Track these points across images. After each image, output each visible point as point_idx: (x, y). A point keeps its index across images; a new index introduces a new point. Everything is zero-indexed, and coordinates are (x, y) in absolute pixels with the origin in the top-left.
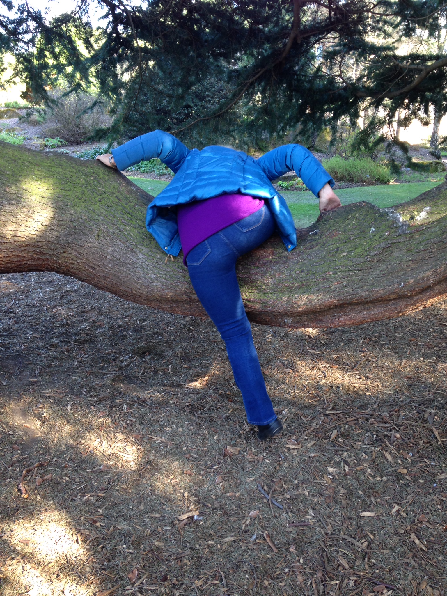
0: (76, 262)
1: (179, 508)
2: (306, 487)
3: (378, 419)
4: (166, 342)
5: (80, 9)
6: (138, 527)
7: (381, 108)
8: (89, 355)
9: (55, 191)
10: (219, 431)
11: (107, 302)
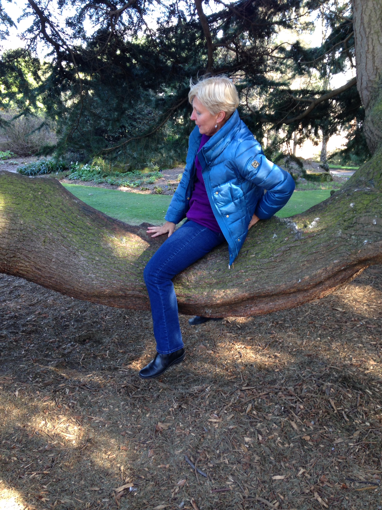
0: (24, 265)
1: (116, 482)
2: (226, 456)
3: (285, 393)
4: (104, 330)
5: (29, 48)
6: (79, 501)
7: (280, 131)
8: (35, 344)
9: (7, 204)
10: (151, 409)
11: (52, 295)
